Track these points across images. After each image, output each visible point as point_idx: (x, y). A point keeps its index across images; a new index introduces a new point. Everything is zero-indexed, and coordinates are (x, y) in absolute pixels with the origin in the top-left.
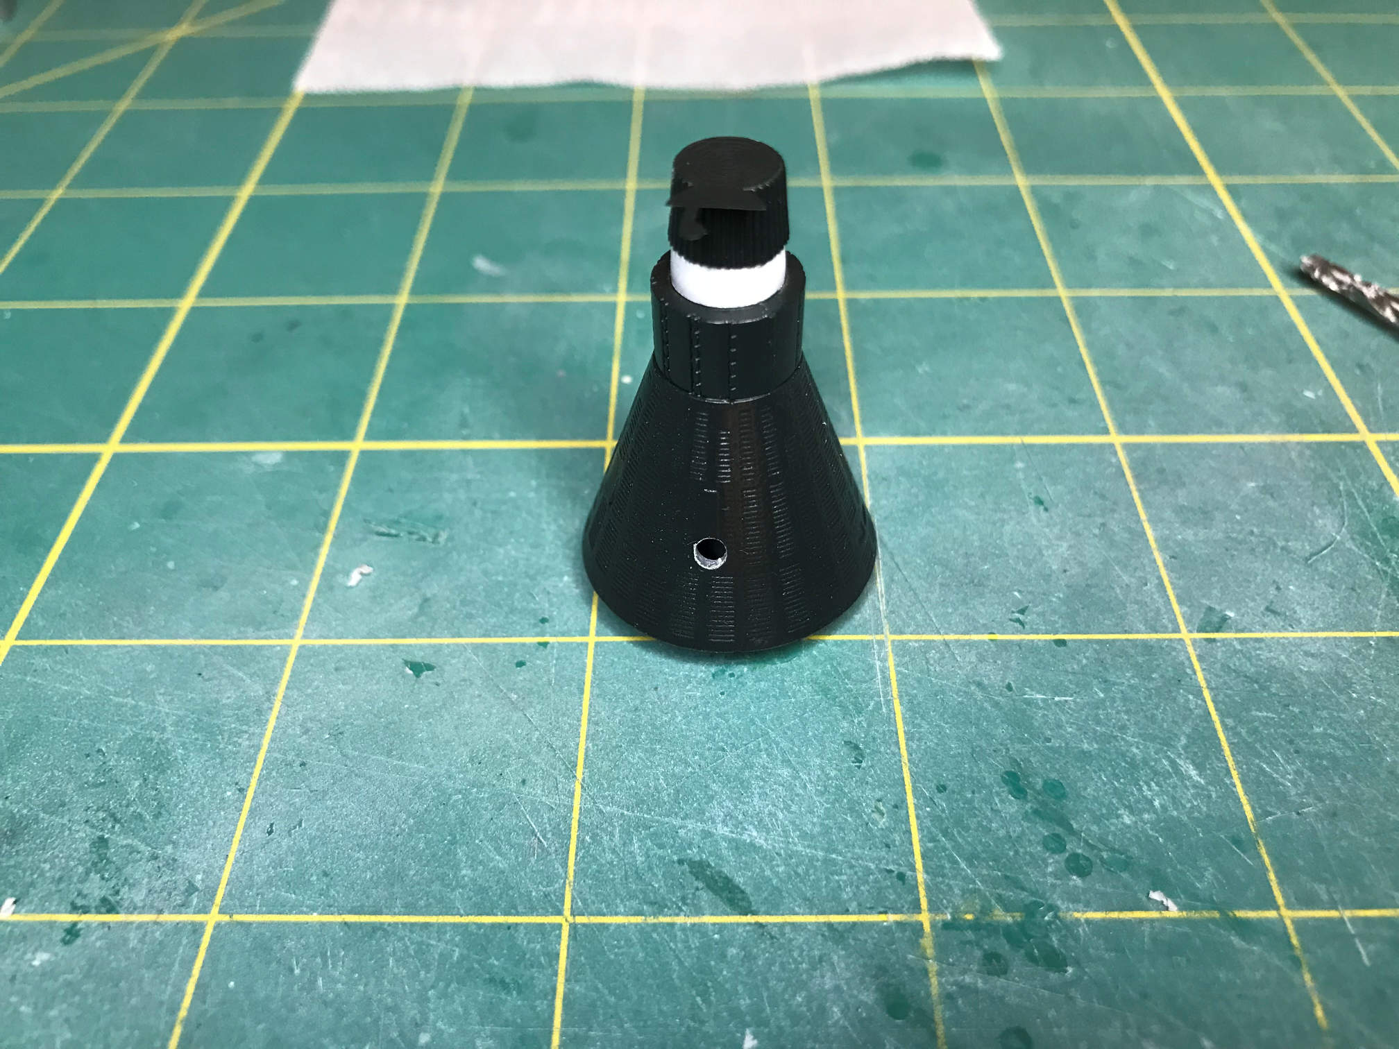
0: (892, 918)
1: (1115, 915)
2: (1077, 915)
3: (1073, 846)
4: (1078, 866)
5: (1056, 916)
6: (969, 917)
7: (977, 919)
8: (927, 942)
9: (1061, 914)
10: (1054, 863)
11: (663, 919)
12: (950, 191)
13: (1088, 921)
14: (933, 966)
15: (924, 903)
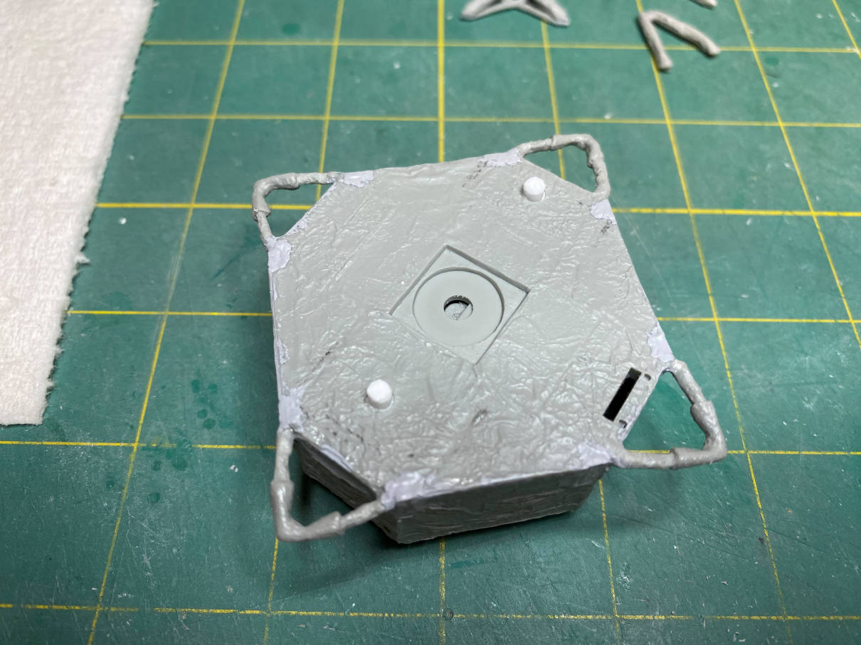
0: (123, 444)
1: (216, 446)
2: (200, 446)
3: (210, 416)
4: (209, 425)
5: (191, 446)
6: (154, 445)
7: (157, 447)
8: (133, 457)
9: (193, 446)
10: (199, 421)
11: (26, 443)
12: (294, 48)
13: (203, 449)
14: (131, 466)
15: (138, 439)
